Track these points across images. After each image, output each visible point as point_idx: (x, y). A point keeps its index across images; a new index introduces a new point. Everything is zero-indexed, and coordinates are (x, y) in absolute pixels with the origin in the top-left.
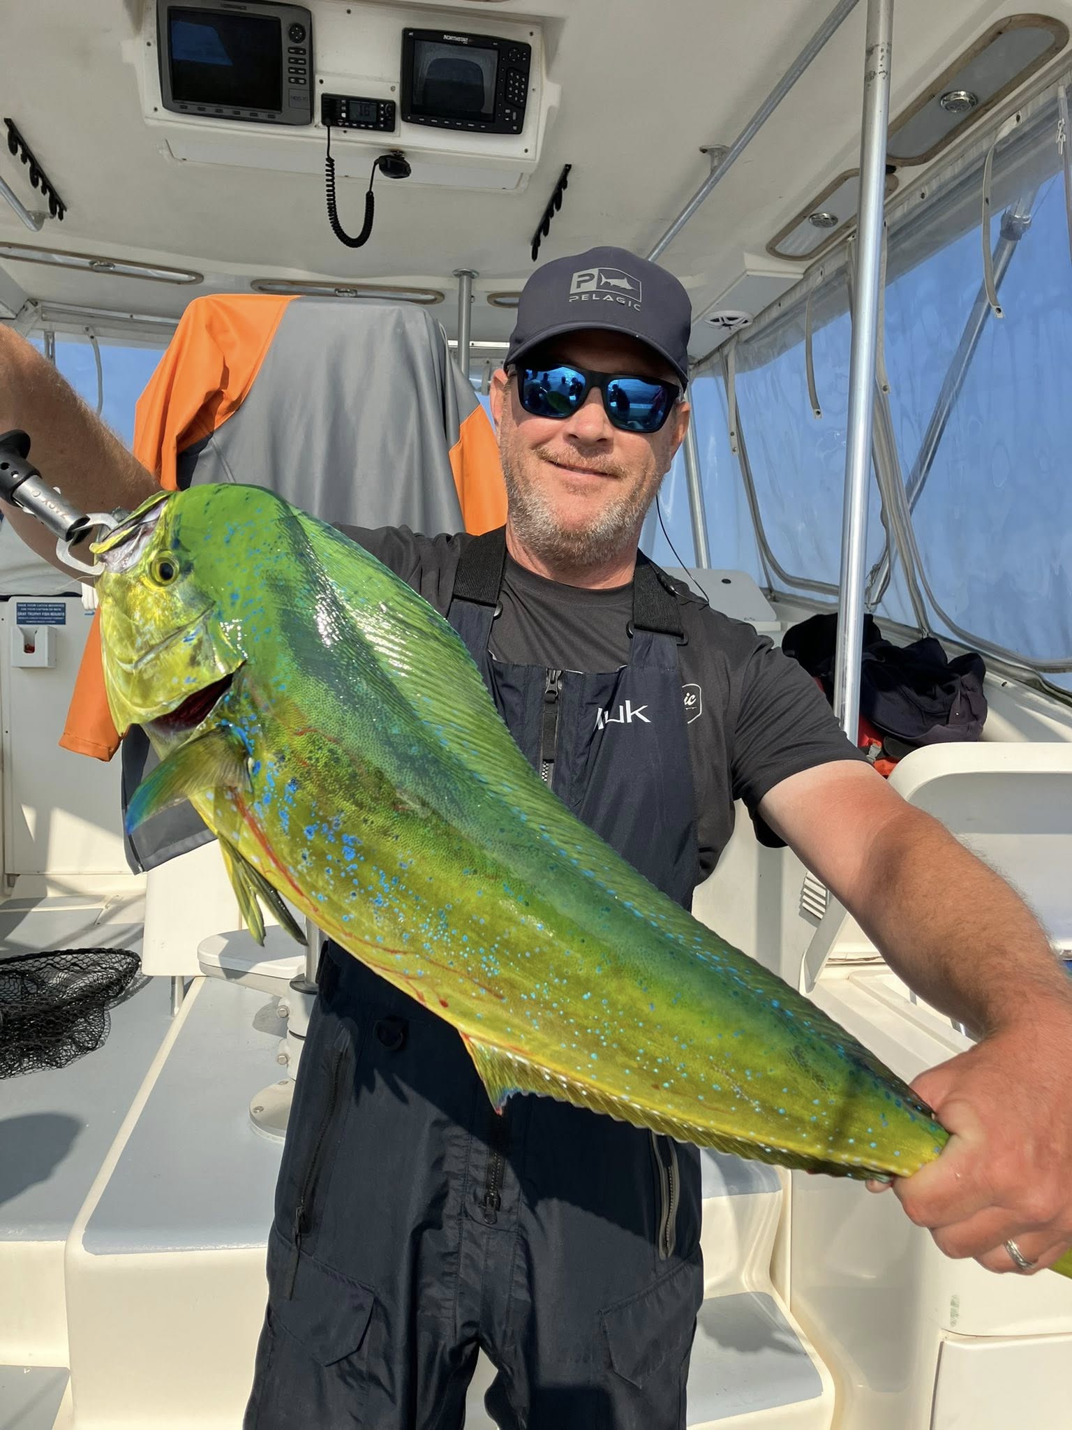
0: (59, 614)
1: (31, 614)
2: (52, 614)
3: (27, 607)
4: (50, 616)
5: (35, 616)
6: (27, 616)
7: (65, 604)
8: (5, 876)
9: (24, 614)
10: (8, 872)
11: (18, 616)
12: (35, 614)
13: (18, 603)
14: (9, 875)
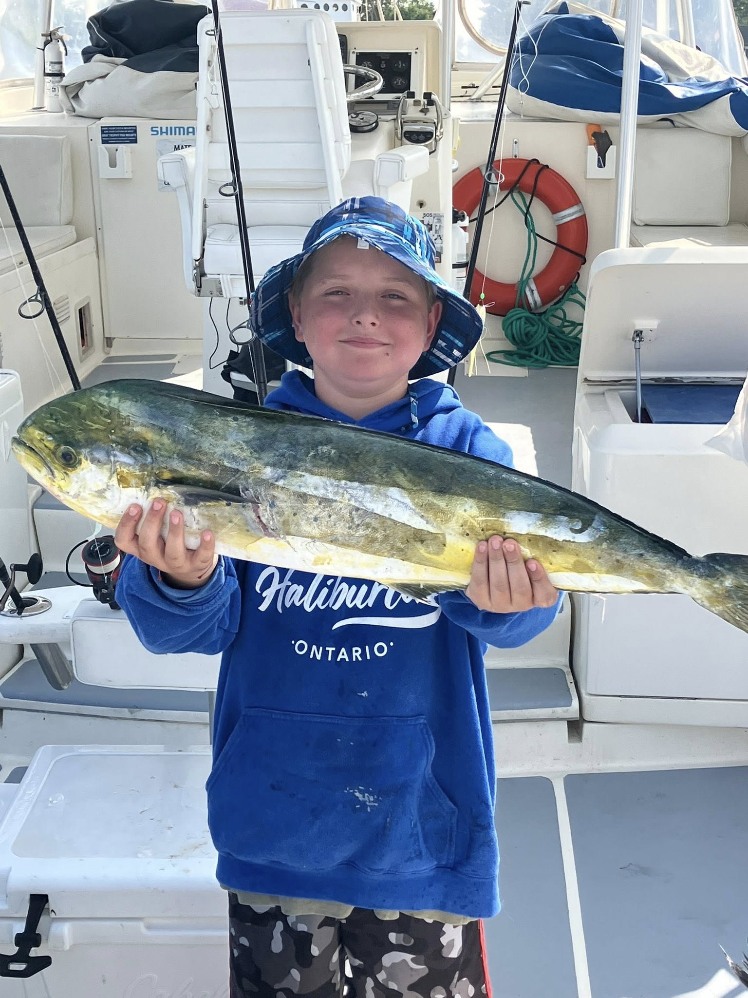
0: (132, 135)
1: (111, 135)
2: (127, 135)
3: (108, 130)
4: (126, 137)
5: (115, 137)
6: (109, 137)
7: (136, 126)
8: (105, 340)
9: (107, 135)
10: (106, 336)
11: (102, 137)
12: (115, 135)
13: (102, 127)
14: (107, 338)
